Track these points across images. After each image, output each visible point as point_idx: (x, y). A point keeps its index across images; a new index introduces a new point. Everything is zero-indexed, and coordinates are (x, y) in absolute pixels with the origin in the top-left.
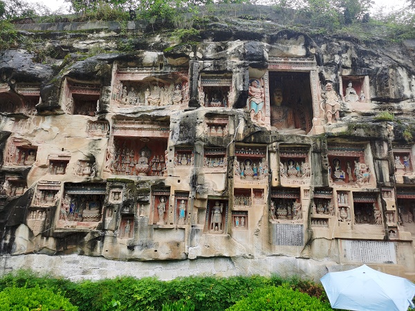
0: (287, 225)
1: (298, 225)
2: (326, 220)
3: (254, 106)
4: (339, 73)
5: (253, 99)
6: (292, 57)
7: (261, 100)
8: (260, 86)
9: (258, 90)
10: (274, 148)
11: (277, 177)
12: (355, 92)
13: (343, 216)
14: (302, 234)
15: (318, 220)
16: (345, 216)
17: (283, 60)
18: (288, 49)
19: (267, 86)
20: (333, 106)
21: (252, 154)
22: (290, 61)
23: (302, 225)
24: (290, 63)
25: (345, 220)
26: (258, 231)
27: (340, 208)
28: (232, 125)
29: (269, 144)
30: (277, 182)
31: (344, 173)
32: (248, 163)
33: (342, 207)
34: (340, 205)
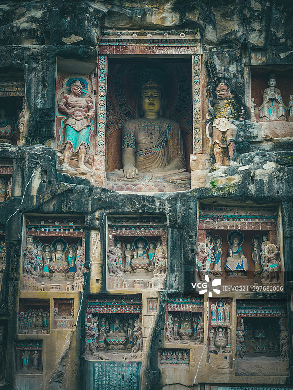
0: (114, 362)
1: (132, 363)
2: (187, 351)
3: (71, 136)
4: (244, 60)
5: (71, 121)
6: (153, 28)
7: (85, 122)
8: (88, 92)
9: (82, 101)
10: (97, 222)
11: (99, 277)
12: (278, 97)
13: (219, 343)
14: (138, 377)
15: (174, 351)
16: (221, 343)
17: (135, 36)
18: (144, 13)
19: (102, 92)
20: (224, 132)
21: (62, 232)
22: (150, 36)
23: (139, 363)
24: (151, 41)
25: (221, 350)
26: (61, 375)
27: (217, 328)
28: (19, 180)
29: (87, 213)
30: (99, 285)
31: (245, 260)
32: (59, 248)
33: (219, 327)
34: (214, 323)
